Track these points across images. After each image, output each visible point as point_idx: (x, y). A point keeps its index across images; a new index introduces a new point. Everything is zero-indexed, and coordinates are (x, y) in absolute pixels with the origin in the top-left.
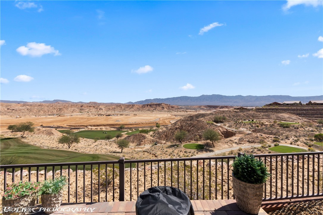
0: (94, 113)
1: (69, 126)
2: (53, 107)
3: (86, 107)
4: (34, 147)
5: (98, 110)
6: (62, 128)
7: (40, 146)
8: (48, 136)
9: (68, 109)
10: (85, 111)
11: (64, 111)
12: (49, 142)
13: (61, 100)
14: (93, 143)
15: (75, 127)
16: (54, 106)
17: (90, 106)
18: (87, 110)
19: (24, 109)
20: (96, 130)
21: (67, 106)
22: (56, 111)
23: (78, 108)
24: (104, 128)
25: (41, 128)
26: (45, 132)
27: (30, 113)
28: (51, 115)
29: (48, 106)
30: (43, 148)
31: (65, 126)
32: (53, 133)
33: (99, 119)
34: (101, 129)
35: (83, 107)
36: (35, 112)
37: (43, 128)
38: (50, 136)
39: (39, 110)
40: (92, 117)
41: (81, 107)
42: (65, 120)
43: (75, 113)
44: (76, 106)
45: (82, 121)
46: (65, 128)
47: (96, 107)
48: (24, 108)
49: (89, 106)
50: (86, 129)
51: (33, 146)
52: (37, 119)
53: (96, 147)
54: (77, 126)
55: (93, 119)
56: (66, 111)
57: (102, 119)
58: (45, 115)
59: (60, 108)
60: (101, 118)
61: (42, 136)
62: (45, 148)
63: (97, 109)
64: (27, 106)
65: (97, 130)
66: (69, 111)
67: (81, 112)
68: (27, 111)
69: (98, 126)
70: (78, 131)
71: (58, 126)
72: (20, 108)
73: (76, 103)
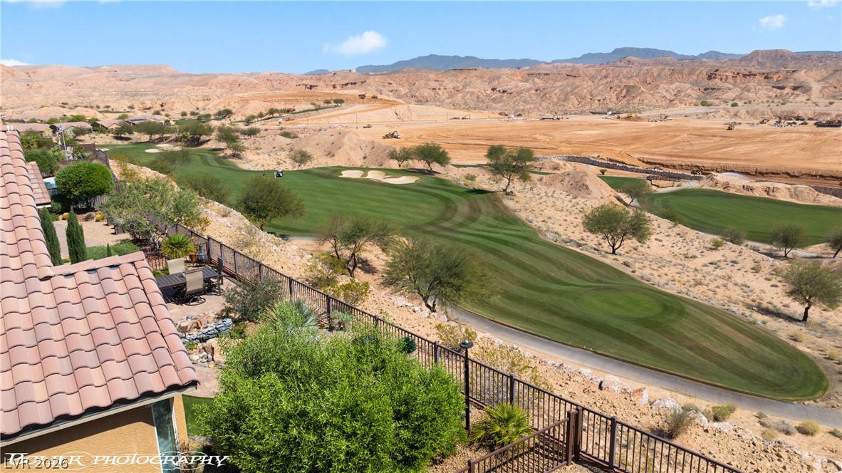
0: (761, 108)
1: (648, 163)
2: (609, 80)
3: (730, 80)
4: (524, 228)
5: (786, 91)
6: (622, 169)
7: (539, 227)
8: (571, 197)
9: (657, 87)
10: (725, 96)
11: (643, 96)
12: (566, 221)
13: (638, 49)
14: (706, 253)
15: (666, 170)
16: (611, 75)
17: (751, 75)
18: (731, 95)
19: (528, 90)
20: (745, 193)
21: (655, 74)
22: (614, 99)
23: (694, 84)
24: (782, 191)
25: (561, 163)
26: (567, 179)
27: (544, 104)
28: (599, 113)
29: (593, 77)
30: (545, 235)
31: (631, 161)
32: (587, 188)
33: (775, 142)
34: (767, 190)
35: (717, 80)
36: (555, 100)
37: (568, 164)
38: (575, 198)
39: (567, 95)
40: (744, 127)
41: (710, 77)
42: (637, 139)
43: (680, 109)
44: (690, 73)
45: (699, 144)
46: (632, 170)
47: (775, 77)
48: (528, 85)
49: (745, 76)
50: (704, 184)
51: (524, 225)
52: (557, 128)
53: (711, 268)
54: (674, 167)
55: (746, 138)
56: (648, 98)
57: (788, 141)
58: (582, 113)
59: (631, 83)
60: (786, 136)
61: (555, 195)
62: (550, 237)
63: (783, 88)
64: (537, 80)
65: (750, 194)
66: (658, 96)
67: (704, 104)
68: (534, 97)
69: (760, 174)
70: (675, 188)
71: (611, 160)
72: (520, 84)
73: (693, 59)
